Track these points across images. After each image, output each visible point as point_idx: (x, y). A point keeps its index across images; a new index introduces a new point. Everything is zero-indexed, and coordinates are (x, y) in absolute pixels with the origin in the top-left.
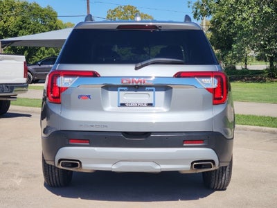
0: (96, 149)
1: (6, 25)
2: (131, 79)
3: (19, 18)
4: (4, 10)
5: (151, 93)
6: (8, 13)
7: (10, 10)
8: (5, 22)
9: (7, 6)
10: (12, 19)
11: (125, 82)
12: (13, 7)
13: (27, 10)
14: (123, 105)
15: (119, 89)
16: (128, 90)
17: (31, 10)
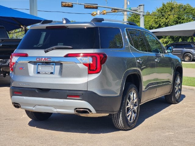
0: (25, 98)
1: (167, 21)
2: (41, 58)
3: (176, 16)
4: (166, 11)
5: (53, 66)
6: (169, 13)
7: (171, 10)
8: (166, 19)
9: (168, 8)
10: (171, 17)
11: (38, 59)
12: (172, 8)
13: (182, 10)
14: (39, 73)
15: (38, 64)
16: (42, 65)
17: (185, 10)
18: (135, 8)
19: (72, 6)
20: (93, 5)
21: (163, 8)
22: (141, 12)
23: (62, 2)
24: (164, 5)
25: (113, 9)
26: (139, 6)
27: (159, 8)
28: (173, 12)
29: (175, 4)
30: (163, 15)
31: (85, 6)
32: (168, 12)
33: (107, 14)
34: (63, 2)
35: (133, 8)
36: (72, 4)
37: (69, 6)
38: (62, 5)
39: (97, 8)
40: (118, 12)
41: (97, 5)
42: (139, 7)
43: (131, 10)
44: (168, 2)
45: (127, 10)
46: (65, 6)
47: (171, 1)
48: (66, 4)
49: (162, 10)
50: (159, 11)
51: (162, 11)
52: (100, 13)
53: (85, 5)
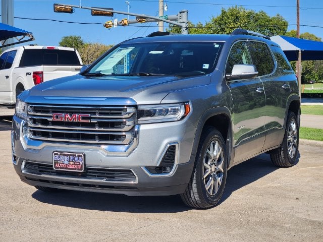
4: (227, 21)
6: (232, 25)
9: (231, 17)
13: (252, 21)
17: (257, 21)
18: (174, 16)
19: (71, 11)
20: (105, 10)
21: (223, 17)
22: (184, 22)
23: (55, 5)
24: (224, 12)
25: (138, 17)
26: (181, 13)
27: (216, 17)
28: (239, 24)
29: (242, 10)
30: (222, 29)
31: (92, 12)
32: (230, 23)
33: (130, 25)
34: (57, 5)
35: (171, 16)
36: (72, 7)
37: (66, 11)
38: (55, 9)
39: (111, 14)
40: (147, 21)
41: (112, 9)
42: (180, 15)
43: (168, 19)
44: (231, 8)
45: (161, 19)
46: (59, 11)
47: (234, 7)
48: (62, 8)
49: (222, 20)
50: (216, 21)
51: (221, 22)
52: (119, 23)
53: (92, 10)
